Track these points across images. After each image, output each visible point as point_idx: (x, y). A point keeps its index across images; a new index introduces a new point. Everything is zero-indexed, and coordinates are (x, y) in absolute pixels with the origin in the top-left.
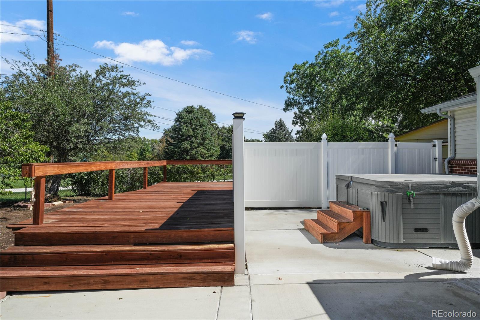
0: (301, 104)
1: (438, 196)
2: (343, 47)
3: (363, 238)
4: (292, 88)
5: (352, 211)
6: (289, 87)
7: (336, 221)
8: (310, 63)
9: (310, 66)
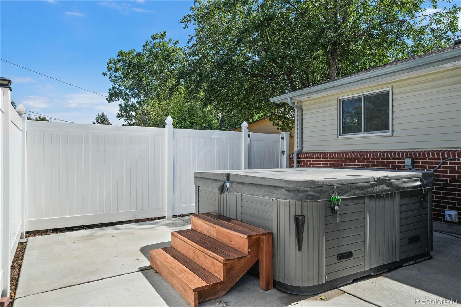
0: (128, 95)
1: (363, 201)
2: (170, 40)
3: (259, 279)
4: (117, 77)
5: (246, 236)
6: (113, 75)
7: (222, 259)
8: (138, 52)
9: (137, 55)
